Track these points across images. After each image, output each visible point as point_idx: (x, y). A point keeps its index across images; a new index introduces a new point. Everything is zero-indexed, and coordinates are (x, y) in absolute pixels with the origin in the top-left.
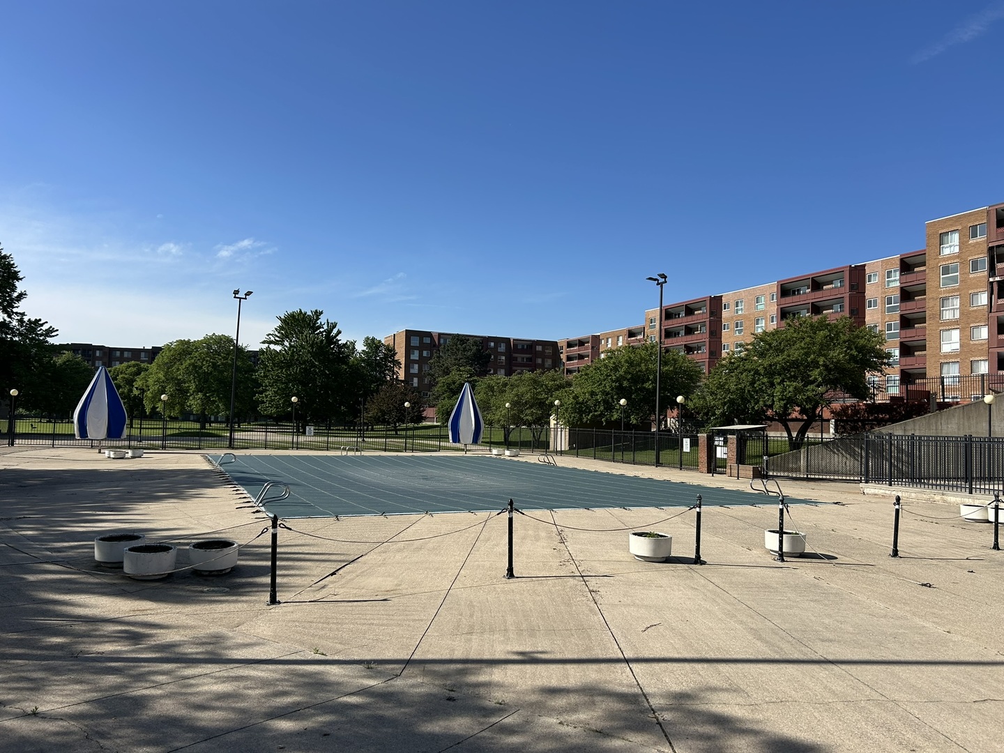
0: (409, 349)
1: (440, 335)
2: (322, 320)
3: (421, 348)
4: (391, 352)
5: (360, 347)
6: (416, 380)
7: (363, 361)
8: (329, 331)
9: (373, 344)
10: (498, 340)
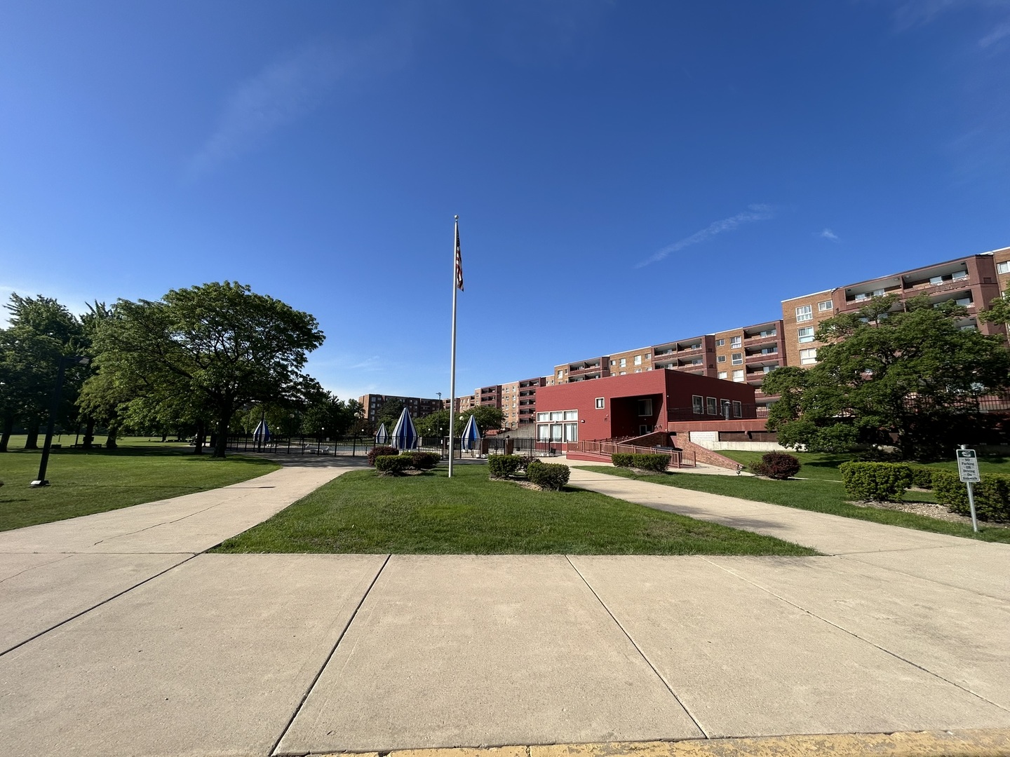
0: (370, 403)
1: (386, 396)
2: (331, 395)
3: (376, 403)
4: (361, 406)
5: (347, 403)
6: (373, 418)
7: (348, 409)
8: (334, 400)
9: (353, 402)
10: (414, 399)
